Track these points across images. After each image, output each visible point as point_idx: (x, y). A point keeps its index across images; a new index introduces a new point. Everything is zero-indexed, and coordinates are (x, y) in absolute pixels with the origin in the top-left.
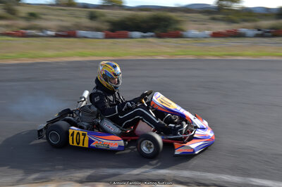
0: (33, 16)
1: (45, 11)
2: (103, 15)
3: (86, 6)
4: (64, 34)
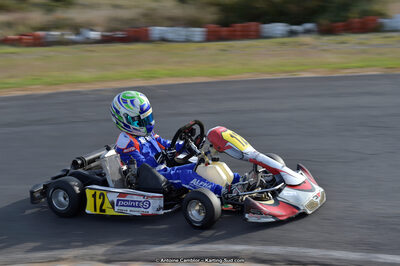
4: (119, 34)
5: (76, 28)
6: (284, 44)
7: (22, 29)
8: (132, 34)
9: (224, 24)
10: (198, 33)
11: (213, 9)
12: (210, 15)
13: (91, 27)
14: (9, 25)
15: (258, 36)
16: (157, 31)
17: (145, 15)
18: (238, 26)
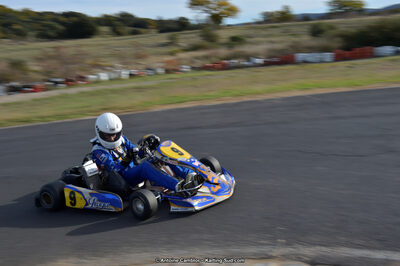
0: (236, 40)
1: (251, 32)
2: (331, 27)
3: (306, 18)
4: (275, 60)
5: (248, 57)
6: (393, 60)
7: (214, 60)
8: (284, 59)
9: (347, 49)
10: (328, 56)
11: (339, 39)
12: (337, 43)
13: (256, 56)
14: (206, 58)
15: (372, 56)
16: (300, 56)
17: (292, 47)
18: (358, 50)
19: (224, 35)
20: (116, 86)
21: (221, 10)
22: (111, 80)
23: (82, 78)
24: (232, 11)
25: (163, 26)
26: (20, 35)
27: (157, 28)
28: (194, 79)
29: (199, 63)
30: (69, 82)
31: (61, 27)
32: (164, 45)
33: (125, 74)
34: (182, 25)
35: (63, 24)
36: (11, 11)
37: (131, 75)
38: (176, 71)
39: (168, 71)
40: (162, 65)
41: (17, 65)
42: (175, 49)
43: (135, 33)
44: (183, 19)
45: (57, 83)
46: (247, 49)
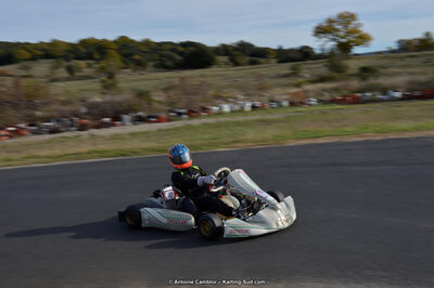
19: (353, 66)
20: (239, 118)
21: (351, 38)
22: (232, 112)
23: (204, 109)
24: (364, 39)
25: (283, 56)
26: (140, 65)
27: (276, 58)
28: (324, 113)
29: (327, 96)
30: (191, 113)
31: (179, 58)
32: (286, 76)
33: (248, 106)
34: (305, 54)
35: (181, 54)
36: (133, 41)
37: (254, 107)
38: (302, 103)
39: (292, 104)
40: (285, 97)
41: (142, 95)
42: (300, 80)
43: (253, 63)
44: (307, 47)
45: (180, 114)
46: (383, 81)
